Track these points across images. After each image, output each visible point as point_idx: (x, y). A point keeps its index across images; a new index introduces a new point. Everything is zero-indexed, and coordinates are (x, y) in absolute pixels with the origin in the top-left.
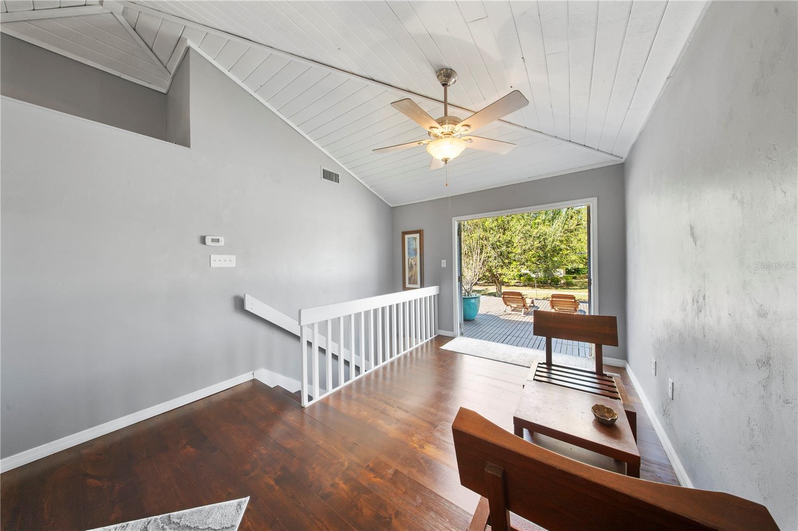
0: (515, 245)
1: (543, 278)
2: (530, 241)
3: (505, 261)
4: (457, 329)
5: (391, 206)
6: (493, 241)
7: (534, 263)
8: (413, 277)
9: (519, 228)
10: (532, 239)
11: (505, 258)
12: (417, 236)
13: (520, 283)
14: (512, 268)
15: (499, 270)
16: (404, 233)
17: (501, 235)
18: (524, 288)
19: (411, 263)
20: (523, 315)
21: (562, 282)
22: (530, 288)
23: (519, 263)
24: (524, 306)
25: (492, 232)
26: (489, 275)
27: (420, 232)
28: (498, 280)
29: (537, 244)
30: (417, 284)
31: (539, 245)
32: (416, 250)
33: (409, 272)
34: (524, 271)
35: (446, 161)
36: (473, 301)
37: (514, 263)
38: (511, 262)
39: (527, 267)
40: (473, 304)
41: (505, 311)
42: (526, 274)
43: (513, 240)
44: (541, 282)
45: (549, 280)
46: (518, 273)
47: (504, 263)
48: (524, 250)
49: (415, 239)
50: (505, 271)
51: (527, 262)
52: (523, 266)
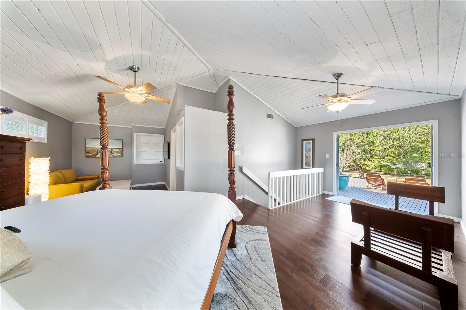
0: (377, 144)
1: (403, 170)
2: (390, 142)
3: (368, 156)
4: (335, 192)
5: (296, 127)
6: (357, 142)
7: (394, 158)
8: (308, 162)
9: (380, 133)
10: (392, 140)
11: (368, 154)
12: (311, 142)
13: (382, 172)
14: (374, 160)
15: (362, 162)
16: (303, 140)
17: (365, 138)
18: (384, 175)
19: (307, 155)
20: (381, 190)
21: (423, 173)
22: (390, 176)
23: (380, 157)
24: (383, 184)
25: (356, 136)
26: (354, 165)
27: (313, 140)
28: (361, 168)
29: (396, 144)
30: (310, 166)
31: (398, 144)
32: (310, 149)
33: (305, 160)
34: (384, 163)
35: (337, 112)
36: (344, 178)
37: (376, 157)
38: (372, 157)
39: (387, 161)
40: (345, 180)
41: (368, 186)
42: (387, 165)
43: (374, 141)
44: (401, 172)
45: (409, 171)
46: (379, 164)
47: (366, 157)
48: (385, 149)
49: (310, 143)
50: (367, 162)
51: (387, 157)
52: (383, 160)
